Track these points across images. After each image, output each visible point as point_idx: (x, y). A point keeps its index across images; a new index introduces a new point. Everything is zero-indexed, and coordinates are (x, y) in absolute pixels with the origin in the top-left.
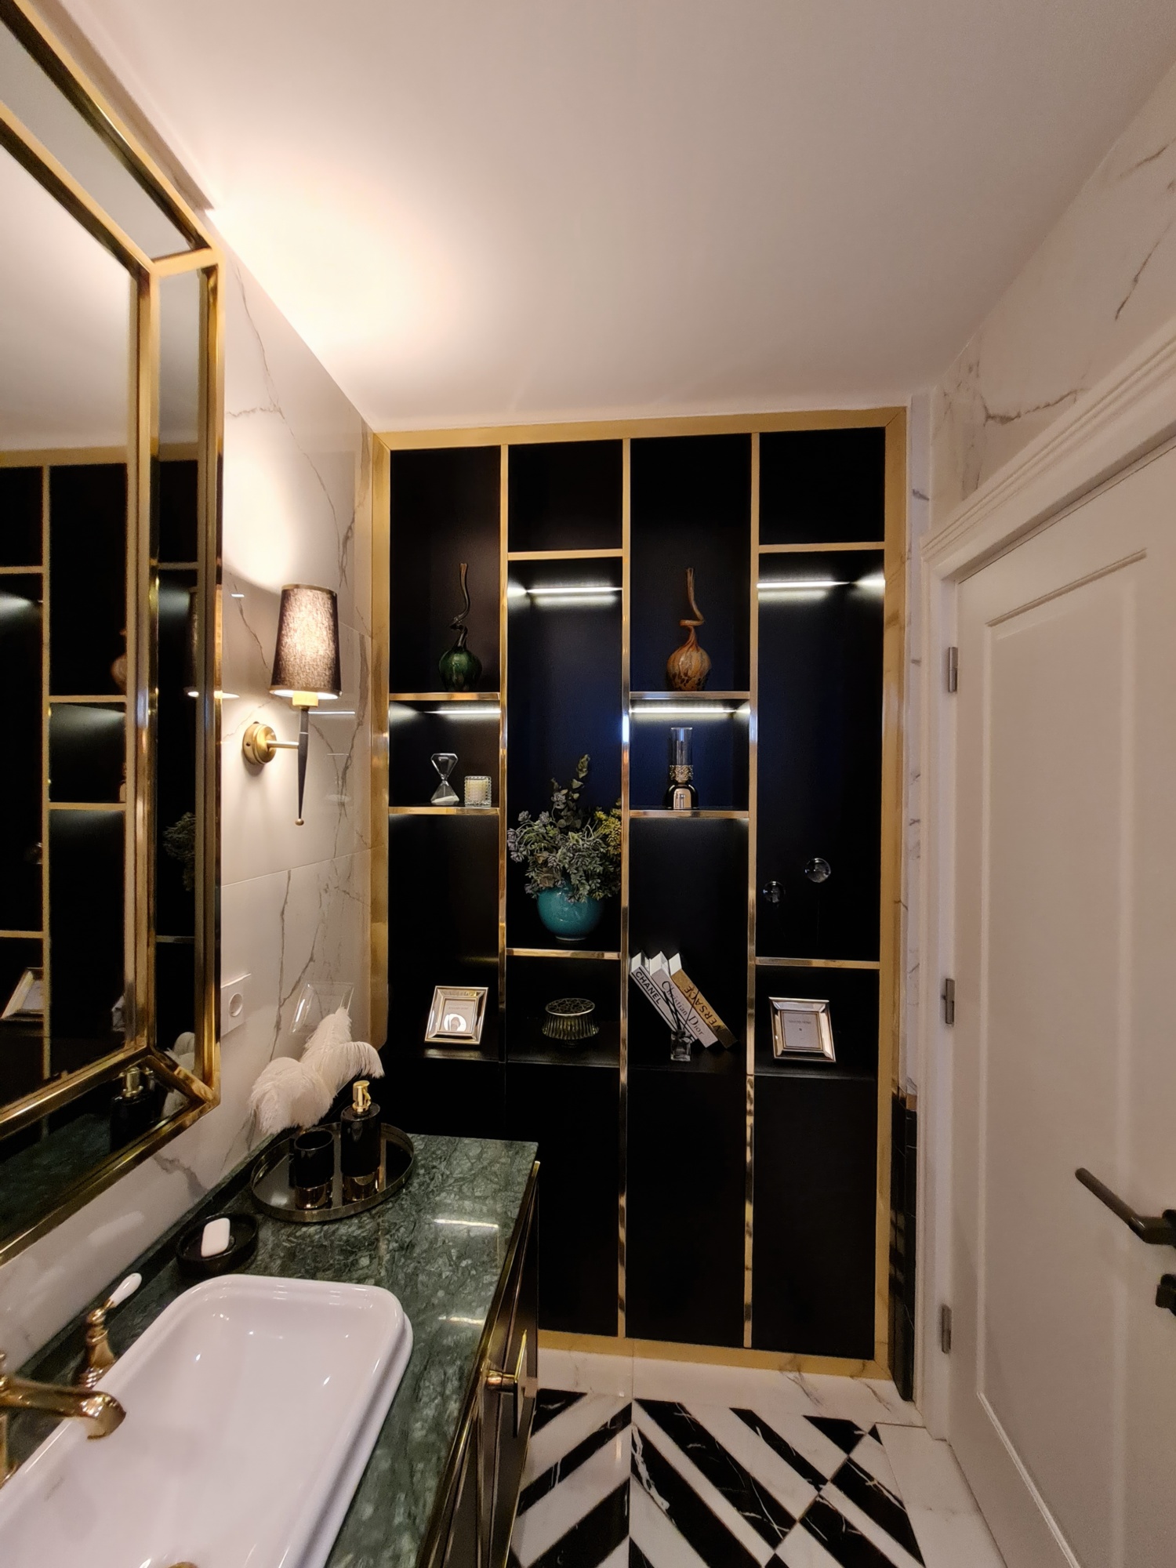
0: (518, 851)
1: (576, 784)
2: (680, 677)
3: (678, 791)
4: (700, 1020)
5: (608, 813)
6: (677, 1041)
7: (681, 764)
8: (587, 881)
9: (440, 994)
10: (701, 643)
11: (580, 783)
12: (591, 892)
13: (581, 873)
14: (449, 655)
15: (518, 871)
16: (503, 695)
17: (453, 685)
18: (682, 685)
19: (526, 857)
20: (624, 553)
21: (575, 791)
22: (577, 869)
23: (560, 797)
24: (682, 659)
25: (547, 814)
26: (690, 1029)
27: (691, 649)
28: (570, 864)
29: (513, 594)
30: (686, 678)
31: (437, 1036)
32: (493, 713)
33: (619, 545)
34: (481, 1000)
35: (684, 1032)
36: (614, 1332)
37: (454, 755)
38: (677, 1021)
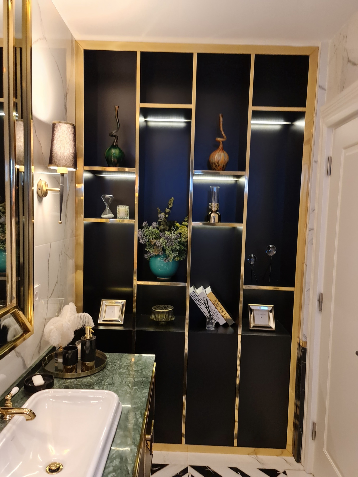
0: (142, 239)
1: (167, 210)
2: (215, 164)
3: (213, 215)
4: (220, 314)
5: (181, 224)
6: (209, 321)
7: (214, 203)
8: (173, 252)
9: (104, 302)
10: (225, 149)
11: (169, 210)
12: (174, 257)
13: (170, 249)
14: (110, 149)
15: (142, 248)
16: (136, 169)
17: (111, 163)
18: (216, 168)
19: (146, 242)
20: (193, 106)
21: (167, 214)
22: (168, 247)
23: (162, 216)
24: (216, 156)
25: (156, 223)
26: (214, 317)
27: (220, 151)
28: (166, 245)
29: (140, 120)
30: (218, 165)
31: (103, 321)
32: (132, 177)
33: (190, 103)
34: (123, 305)
35: (212, 319)
36: (180, 443)
37: (112, 195)
38: (210, 315)
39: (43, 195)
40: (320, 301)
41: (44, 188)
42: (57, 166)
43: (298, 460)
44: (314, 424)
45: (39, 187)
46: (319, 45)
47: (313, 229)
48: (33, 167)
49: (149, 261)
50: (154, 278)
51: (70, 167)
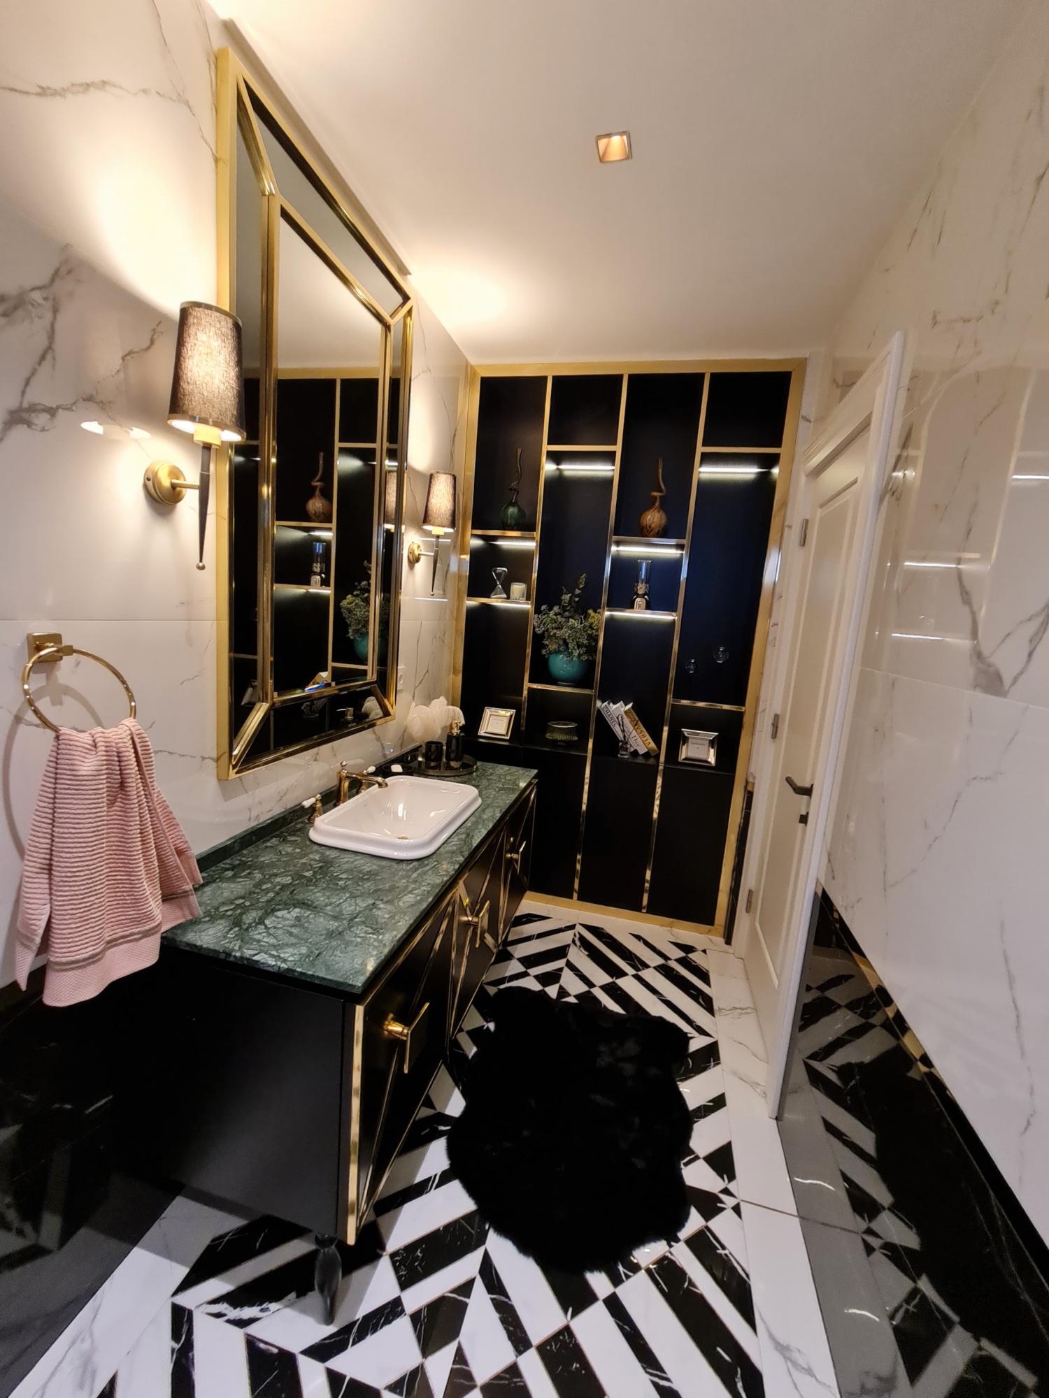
0: (539, 627)
1: (578, 592)
2: (646, 528)
3: (638, 599)
4: (639, 739)
5: (595, 611)
6: (622, 746)
7: (642, 583)
8: (578, 648)
9: (488, 711)
10: (663, 507)
11: (580, 591)
12: (579, 655)
13: (575, 643)
14: (507, 507)
15: (538, 639)
16: (537, 534)
17: (508, 526)
18: (648, 534)
19: (543, 633)
20: (618, 448)
21: (576, 596)
22: (573, 640)
23: (567, 597)
24: (649, 517)
25: (558, 607)
26: (631, 741)
27: (655, 511)
28: (569, 637)
29: (548, 468)
30: (650, 530)
31: (485, 733)
32: (531, 545)
33: (615, 443)
34: (511, 716)
35: (627, 743)
36: (572, 898)
37: (506, 569)
38: (625, 737)
39: (414, 561)
40: (775, 726)
41: (417, 553)
42: (432, 525)
43: (728, 941)
44: (750, 892)
45: (410, 551)
46: (808, 356)
47: (777, 624)
48: (403, 527)
49: (547, 659)
50: (554, 681)
51: (448, 527)
